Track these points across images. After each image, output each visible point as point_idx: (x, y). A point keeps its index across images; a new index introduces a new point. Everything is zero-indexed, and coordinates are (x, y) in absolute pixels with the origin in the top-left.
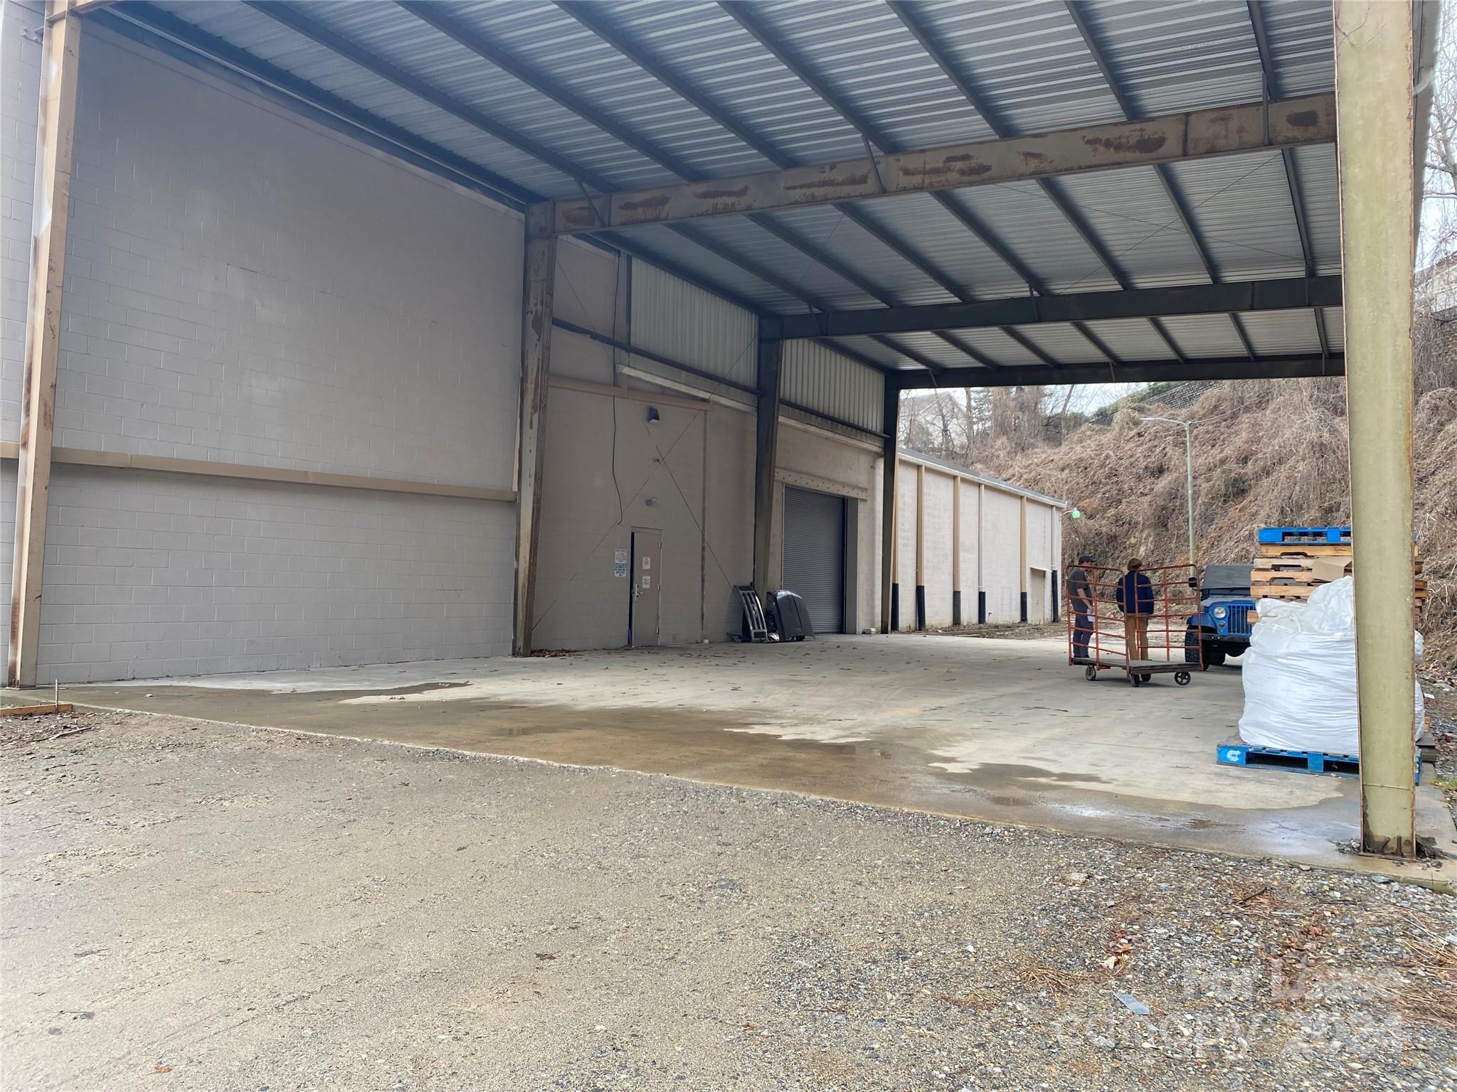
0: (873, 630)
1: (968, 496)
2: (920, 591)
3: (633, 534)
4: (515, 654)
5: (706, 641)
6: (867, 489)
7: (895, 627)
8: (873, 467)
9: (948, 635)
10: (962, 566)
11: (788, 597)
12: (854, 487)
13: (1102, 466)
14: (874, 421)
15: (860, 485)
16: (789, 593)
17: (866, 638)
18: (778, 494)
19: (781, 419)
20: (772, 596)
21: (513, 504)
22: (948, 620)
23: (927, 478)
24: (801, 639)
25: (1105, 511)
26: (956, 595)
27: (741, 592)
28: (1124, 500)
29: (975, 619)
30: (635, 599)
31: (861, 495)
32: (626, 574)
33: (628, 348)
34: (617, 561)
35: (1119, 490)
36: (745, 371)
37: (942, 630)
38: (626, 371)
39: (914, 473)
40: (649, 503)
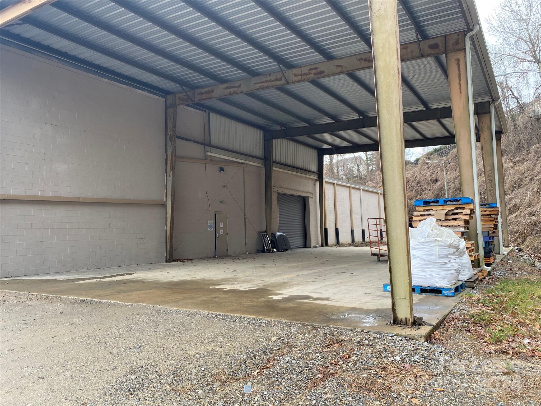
0: (317, 246)
1: (355, 194)
2: (337, 230)
3: (215, 214)
4: (166, 261)
5: (248, 253)
6: (312, 193)
7: (327, 244)
8: (315, 185)
9: (348, 246)
10: (354, 220)
11: (280, 235)
12: (307, 192)
13: (415, 180)
14: (314, 167)
15: (310, 192)
16: (280, 233)
17: (314, 249)
18: (275, 197)
19: (274, 169)
20: (273, 235)
21: (164, 205)
22: (350, 241)
23: (337, 187)
24: (286, 250)
25: (416, 197)
26: (352, 231)
27: (261, 234)
28: (423, 192)
29: (361, 240)
30: (217, 238)
31: (310, 195)
32: (213, 229)
33: (210, 146)
34: (209, 225)
35: (421, 189)
36: (259, 151)
37: (346, 245)
38: (210, 154)
39: (332, 186)
40: (221, 202)
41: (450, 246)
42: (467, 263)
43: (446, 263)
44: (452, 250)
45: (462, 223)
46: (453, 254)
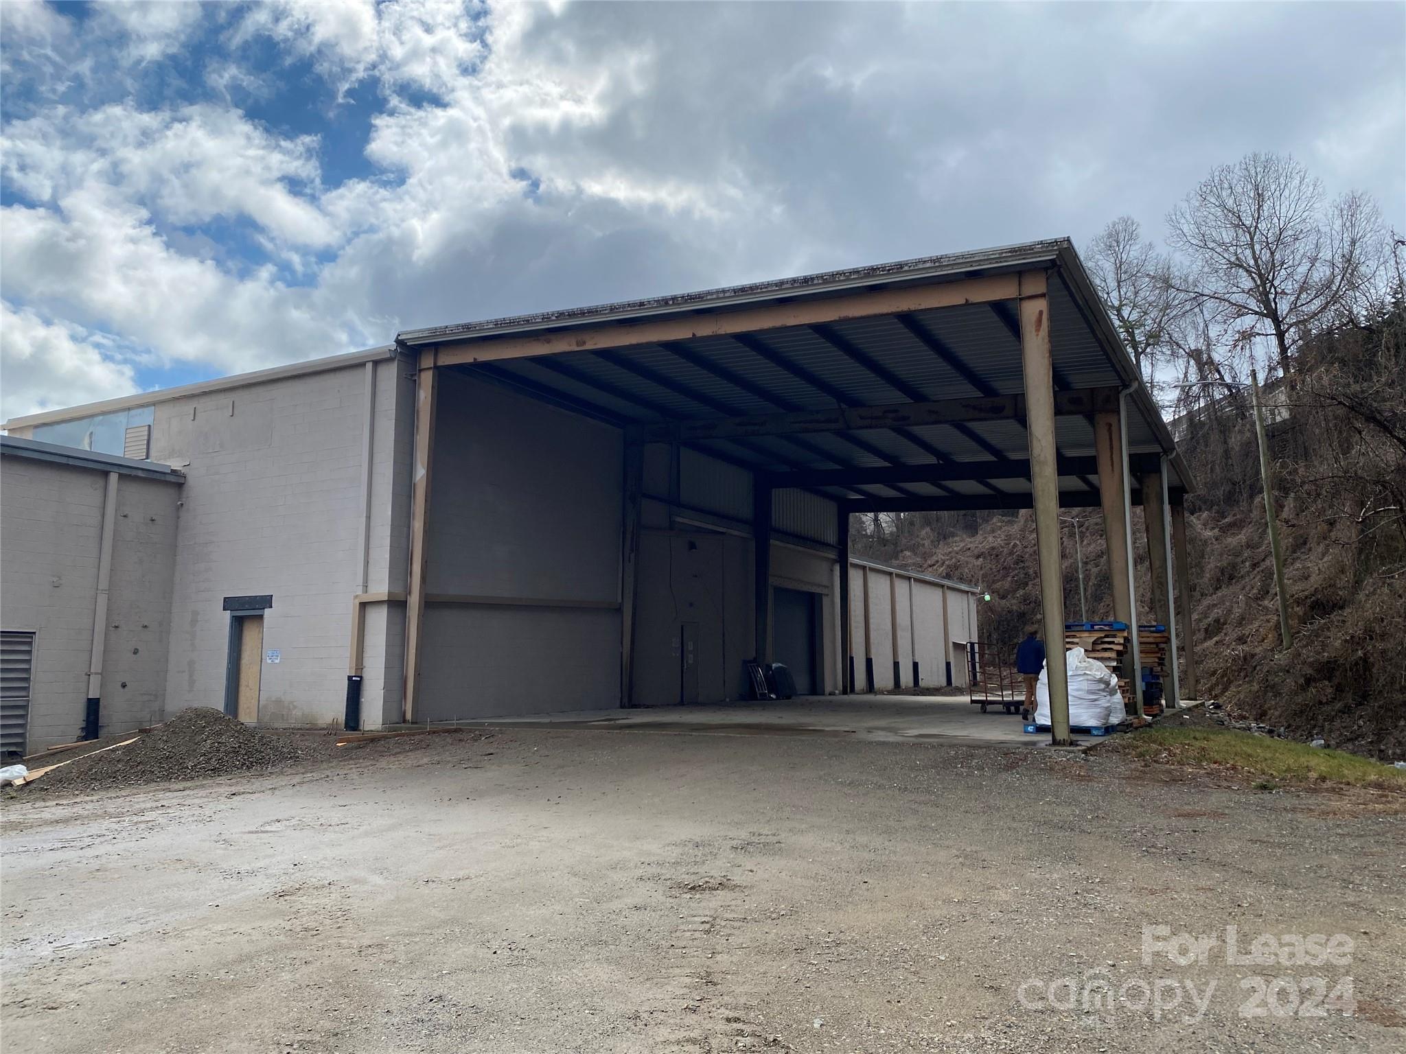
0: (837, 692)
1: (902, 587)
2: (869, 662)
3: (682, 627)
4: (622, 707)
5: (728, 700)
6: (828, 587)
7: (853, 690)
8: (832, 570)
9: (891, 694)
10: (900, 642)
11: (780, 668)
12: (819, 586)
13: (1011, 553)
14: (831, 537)
15: (823, 584)
16: (780, 665)
17: (832, 697)
18: (771, 594)
19: (772, 541)
20: (769, 667)
21: (619, 610)
22: (890, 684)
23: (871, 576)
24: (789, 697)
25: (1015, 591)
26: (896, 665)
27: (749, 664)
28: (1030, 583)
29: (911, 684)
30: (684, 670)
31: (824, 591)
32: (679, 654)
33: (678, 504)
34: (674, 645)
35: (1026, 574)
36: (746, 511)
37: (887, 691)
38: (679, 519)
39: (861, 573)
40: (691, 605)
41: (1101, 681)
42: (1118, 703)
43: (1096, 700)
44: (1103, 686)
45: (1113, 655)
46: (1103, 690)
